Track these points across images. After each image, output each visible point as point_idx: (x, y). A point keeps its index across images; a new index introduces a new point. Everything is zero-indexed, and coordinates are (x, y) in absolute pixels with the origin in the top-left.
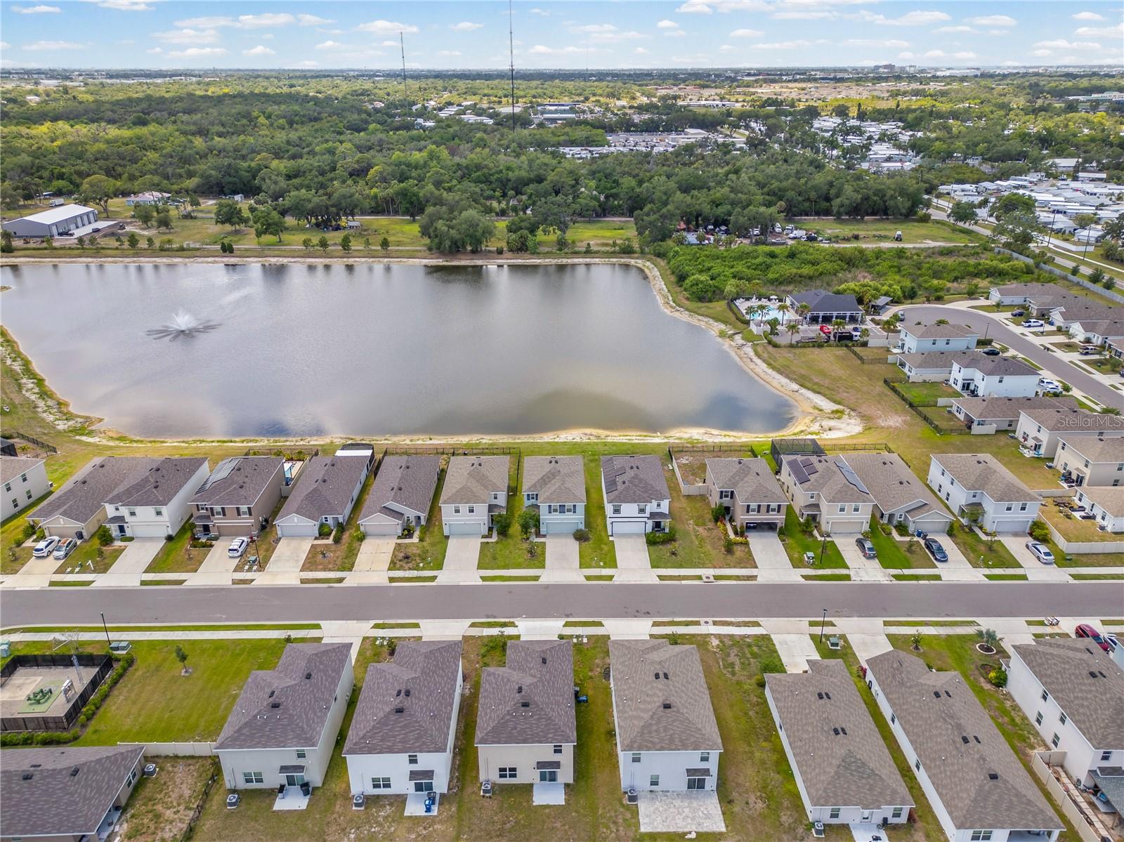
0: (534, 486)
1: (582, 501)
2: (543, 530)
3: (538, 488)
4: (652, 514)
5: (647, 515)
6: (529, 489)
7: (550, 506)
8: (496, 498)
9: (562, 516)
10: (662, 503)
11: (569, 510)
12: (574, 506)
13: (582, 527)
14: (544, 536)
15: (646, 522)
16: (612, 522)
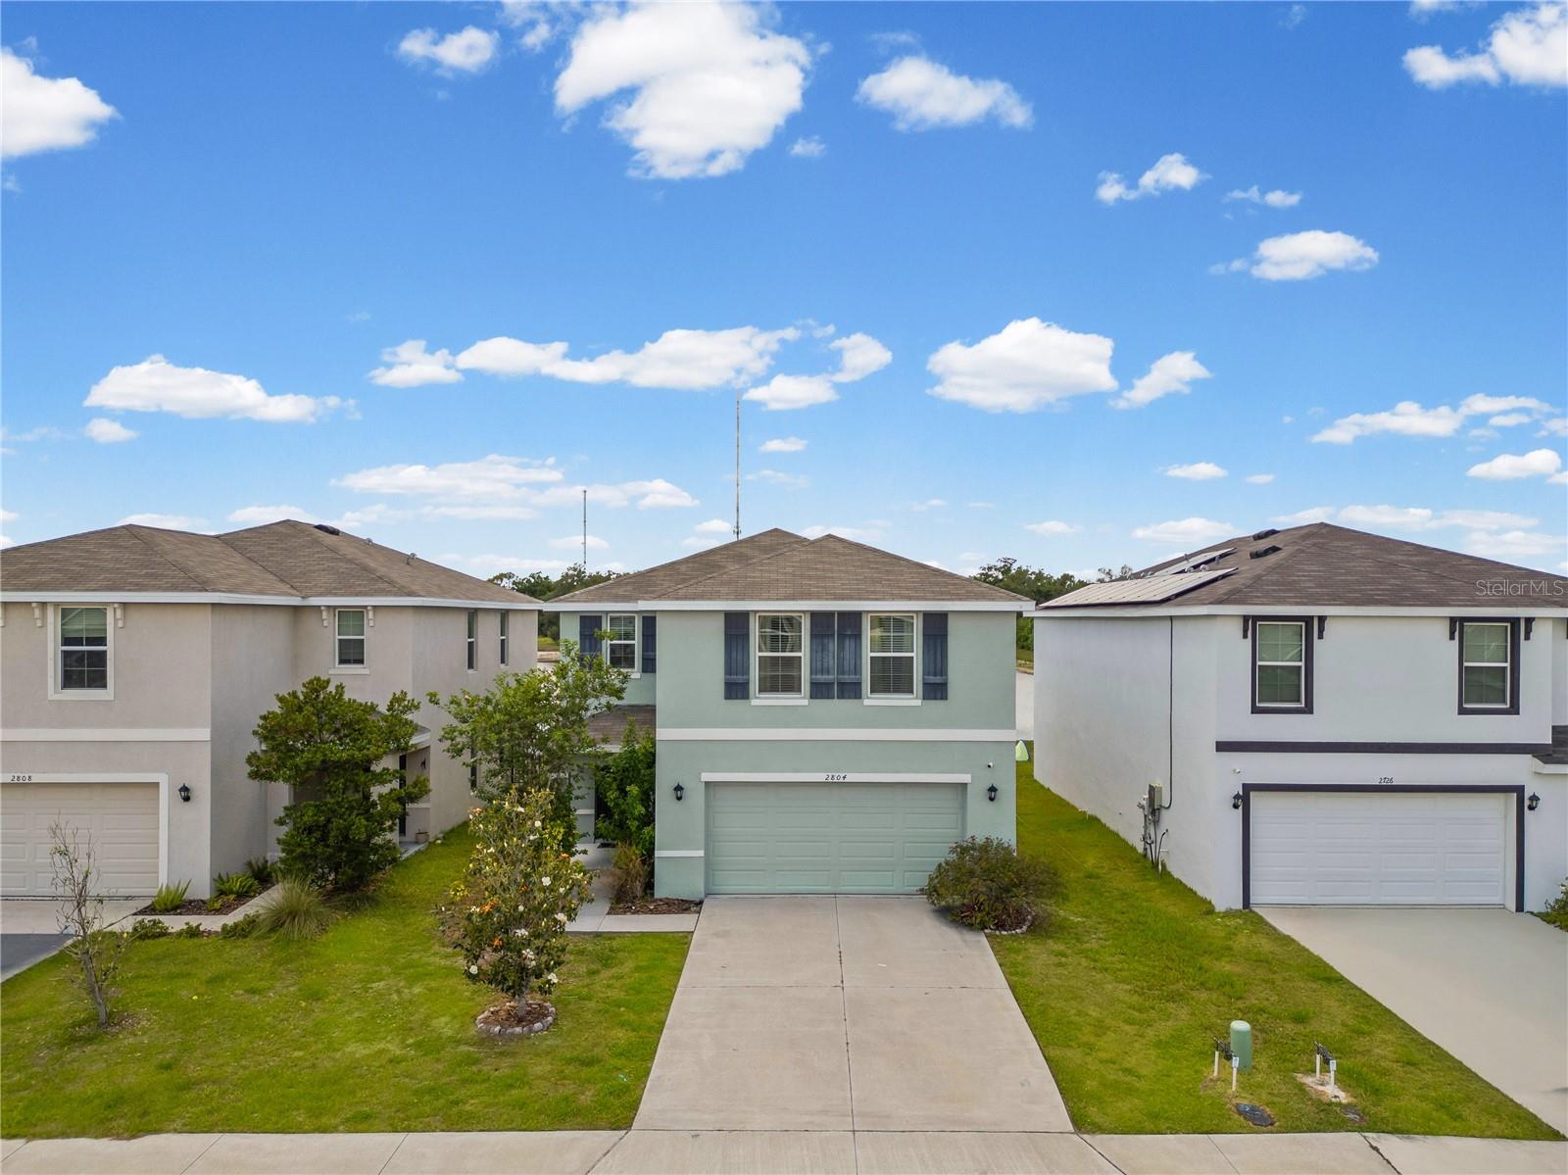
0: (640, 581)
2: (678, 864)
5: (1535, 727)
6: (600, 592)
12: (936, 631)
14: (683, 907)
15: (1519, 790)
16: (1248, 788)
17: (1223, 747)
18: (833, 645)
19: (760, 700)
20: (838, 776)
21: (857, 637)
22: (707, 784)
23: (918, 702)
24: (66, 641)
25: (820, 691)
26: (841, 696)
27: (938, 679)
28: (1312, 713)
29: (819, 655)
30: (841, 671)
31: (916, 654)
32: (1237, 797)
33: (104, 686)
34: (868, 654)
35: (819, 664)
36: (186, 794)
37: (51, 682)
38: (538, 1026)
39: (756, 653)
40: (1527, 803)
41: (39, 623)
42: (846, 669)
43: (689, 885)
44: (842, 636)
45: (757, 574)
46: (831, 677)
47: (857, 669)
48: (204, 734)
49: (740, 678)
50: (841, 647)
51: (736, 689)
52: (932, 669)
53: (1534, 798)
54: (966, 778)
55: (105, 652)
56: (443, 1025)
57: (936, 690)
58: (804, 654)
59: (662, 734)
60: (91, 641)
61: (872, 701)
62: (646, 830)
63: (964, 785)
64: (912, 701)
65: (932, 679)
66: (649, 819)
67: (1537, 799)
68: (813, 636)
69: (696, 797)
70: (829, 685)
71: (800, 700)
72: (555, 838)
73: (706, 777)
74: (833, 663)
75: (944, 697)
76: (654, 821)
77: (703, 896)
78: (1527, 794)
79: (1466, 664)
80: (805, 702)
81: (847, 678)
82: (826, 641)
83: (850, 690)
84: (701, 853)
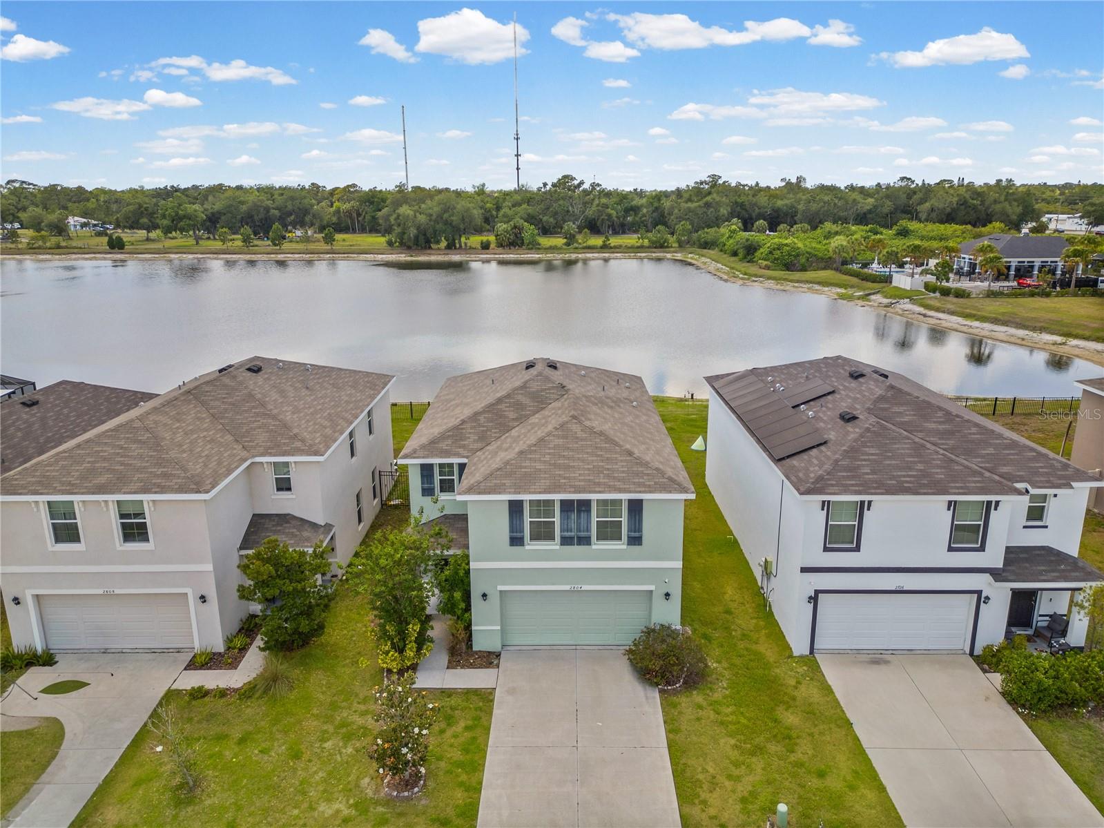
0: (456, 434)
1: (672, 485)
2: (485, 633)
3: (471, 439)
4: (1012, 554)
5: (994, 556)
6: (432, 447)
7: (515, 508)
8: (284, 485)
9: (576, 560)
10: (1053, 510)
11: (609, 532)
12: (636, 508)
13: (669, 614)
14: (490, 659)
15: (979, 593)
16: (817, 592)
17: (804, 570)
18: (574, 516)
19: (531, 546)
20: (577, 587)
21: (589, 511)
22: (501, 591)
23: (625, 547)
24: (122, 516)
25: (566, 541)
26: (579, 544)
27: (637, 534)
28: (859, 551)
29: (566, 521)
30: (579, 530)
31: (624, 519)
32: (810, 598)
33: (147, 540)
34: (594, 519)
35: (566, 526)
36: (203, 599)
37: (117, 540)
38: (416, 790)
39: (527, 520)
40: (983, 600)
41: (105, 509)
42: (582, 529)
43: (492, 644)
44: (579, 511)
45: (527, 463)
46: (573, 534)
47: (588, 529)
48: (210, 567)
49: (518, 535)
50: (579, 517)
51: (516, 541)
52: (633, 529)
53: (987, 598)
54: (652, 588)
55: (145, 523)
56: (366, 785)
57: (635, 540)
58: (557, 519)
59: (473, 565)
60: (136, 515)
61: (598, 546)
62: (466, 615)
63: (651, 591)
64: (621, 546)
65: (633, 534)
66: (468, 609)
67: (989, 599)
68: (562, 511)
69: (494, 599)
70: (572, 538)
71: (554, 546)
72: (415, 631)
73: (500, 588)
74: (573, 526)
75: (640, 544)
76: (470, 610)
77: (499, 649)
78: (984, 595)
79: (955, 523)
80: (558, 547)
81: (583, 534)
82: (569, 513)
83: (585, 541)
84: (499, 628)
